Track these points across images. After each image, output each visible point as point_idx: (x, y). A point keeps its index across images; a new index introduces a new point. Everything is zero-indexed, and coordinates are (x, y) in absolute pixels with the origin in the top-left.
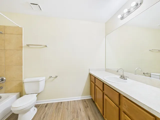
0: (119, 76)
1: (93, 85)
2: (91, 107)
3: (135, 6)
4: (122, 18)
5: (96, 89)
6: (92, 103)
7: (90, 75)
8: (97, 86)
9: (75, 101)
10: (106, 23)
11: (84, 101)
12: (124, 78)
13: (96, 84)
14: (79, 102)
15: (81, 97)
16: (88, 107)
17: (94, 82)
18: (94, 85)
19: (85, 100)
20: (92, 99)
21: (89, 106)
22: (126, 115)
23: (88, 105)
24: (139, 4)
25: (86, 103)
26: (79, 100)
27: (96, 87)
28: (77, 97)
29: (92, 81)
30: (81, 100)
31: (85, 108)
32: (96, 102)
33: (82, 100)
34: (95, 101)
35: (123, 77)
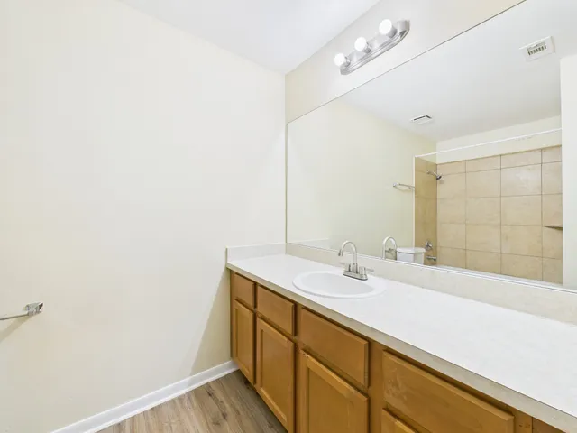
0: (341, 271)
1: (248, 314)
2: (239, 414)
3: (388, 35)
4: (346, 69)
5: (262, 331)
6: (242, 389)
7: (232, 274)
8: (262, 318)
9: (160, 406)
10: (287, 75)
11: (204, 394)
12: (358, 276)
13: (260, 310)
14: (178, 405)
15: (188, 379)
16: (224, 416)
17: (251, 303)
18: (251, 314)
19: (208, 385)
20: (239, 372)
21: (229, 410)
22: (399, 423)
23: (227, 405)
24: (399, 32)
25: (216, 400)
26: (180, 398)
27: (261, 324)
28: (170, 386)
29: (238, 300)
30: (188, 394)
31: (210, 425)
32: (262, 386)
33: (196, 391)
34: (255, 382)
35: (354, 272)
